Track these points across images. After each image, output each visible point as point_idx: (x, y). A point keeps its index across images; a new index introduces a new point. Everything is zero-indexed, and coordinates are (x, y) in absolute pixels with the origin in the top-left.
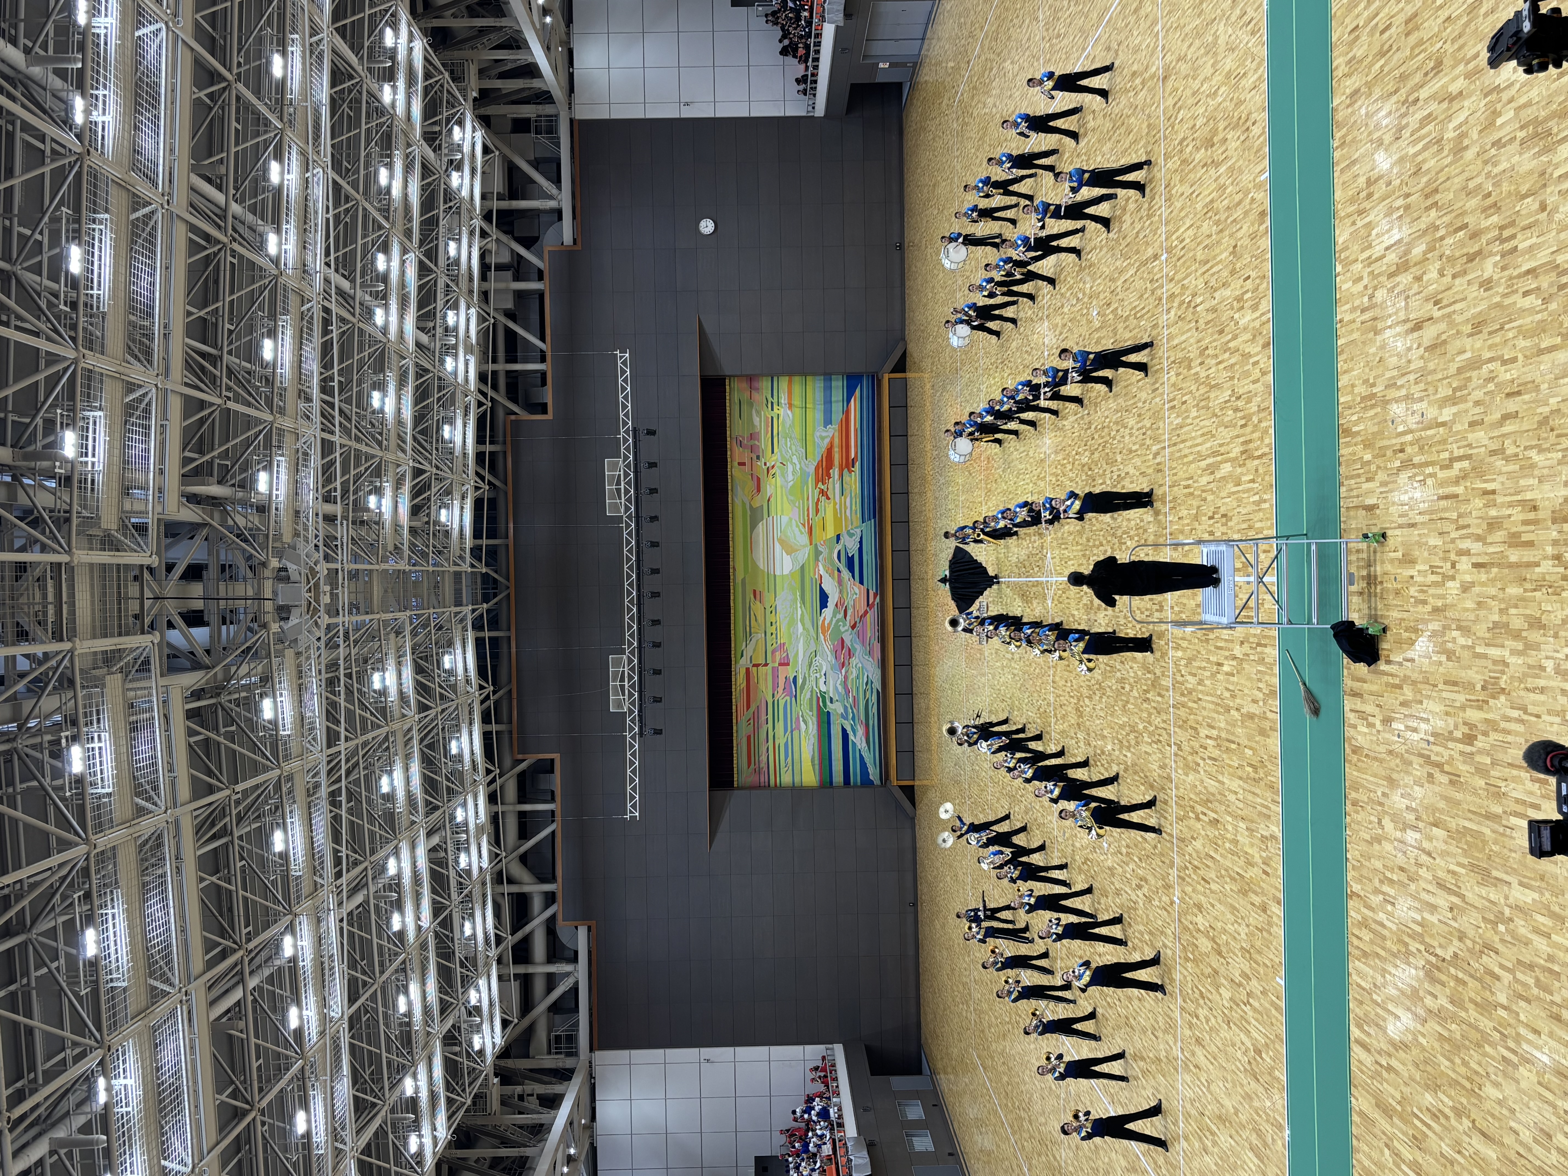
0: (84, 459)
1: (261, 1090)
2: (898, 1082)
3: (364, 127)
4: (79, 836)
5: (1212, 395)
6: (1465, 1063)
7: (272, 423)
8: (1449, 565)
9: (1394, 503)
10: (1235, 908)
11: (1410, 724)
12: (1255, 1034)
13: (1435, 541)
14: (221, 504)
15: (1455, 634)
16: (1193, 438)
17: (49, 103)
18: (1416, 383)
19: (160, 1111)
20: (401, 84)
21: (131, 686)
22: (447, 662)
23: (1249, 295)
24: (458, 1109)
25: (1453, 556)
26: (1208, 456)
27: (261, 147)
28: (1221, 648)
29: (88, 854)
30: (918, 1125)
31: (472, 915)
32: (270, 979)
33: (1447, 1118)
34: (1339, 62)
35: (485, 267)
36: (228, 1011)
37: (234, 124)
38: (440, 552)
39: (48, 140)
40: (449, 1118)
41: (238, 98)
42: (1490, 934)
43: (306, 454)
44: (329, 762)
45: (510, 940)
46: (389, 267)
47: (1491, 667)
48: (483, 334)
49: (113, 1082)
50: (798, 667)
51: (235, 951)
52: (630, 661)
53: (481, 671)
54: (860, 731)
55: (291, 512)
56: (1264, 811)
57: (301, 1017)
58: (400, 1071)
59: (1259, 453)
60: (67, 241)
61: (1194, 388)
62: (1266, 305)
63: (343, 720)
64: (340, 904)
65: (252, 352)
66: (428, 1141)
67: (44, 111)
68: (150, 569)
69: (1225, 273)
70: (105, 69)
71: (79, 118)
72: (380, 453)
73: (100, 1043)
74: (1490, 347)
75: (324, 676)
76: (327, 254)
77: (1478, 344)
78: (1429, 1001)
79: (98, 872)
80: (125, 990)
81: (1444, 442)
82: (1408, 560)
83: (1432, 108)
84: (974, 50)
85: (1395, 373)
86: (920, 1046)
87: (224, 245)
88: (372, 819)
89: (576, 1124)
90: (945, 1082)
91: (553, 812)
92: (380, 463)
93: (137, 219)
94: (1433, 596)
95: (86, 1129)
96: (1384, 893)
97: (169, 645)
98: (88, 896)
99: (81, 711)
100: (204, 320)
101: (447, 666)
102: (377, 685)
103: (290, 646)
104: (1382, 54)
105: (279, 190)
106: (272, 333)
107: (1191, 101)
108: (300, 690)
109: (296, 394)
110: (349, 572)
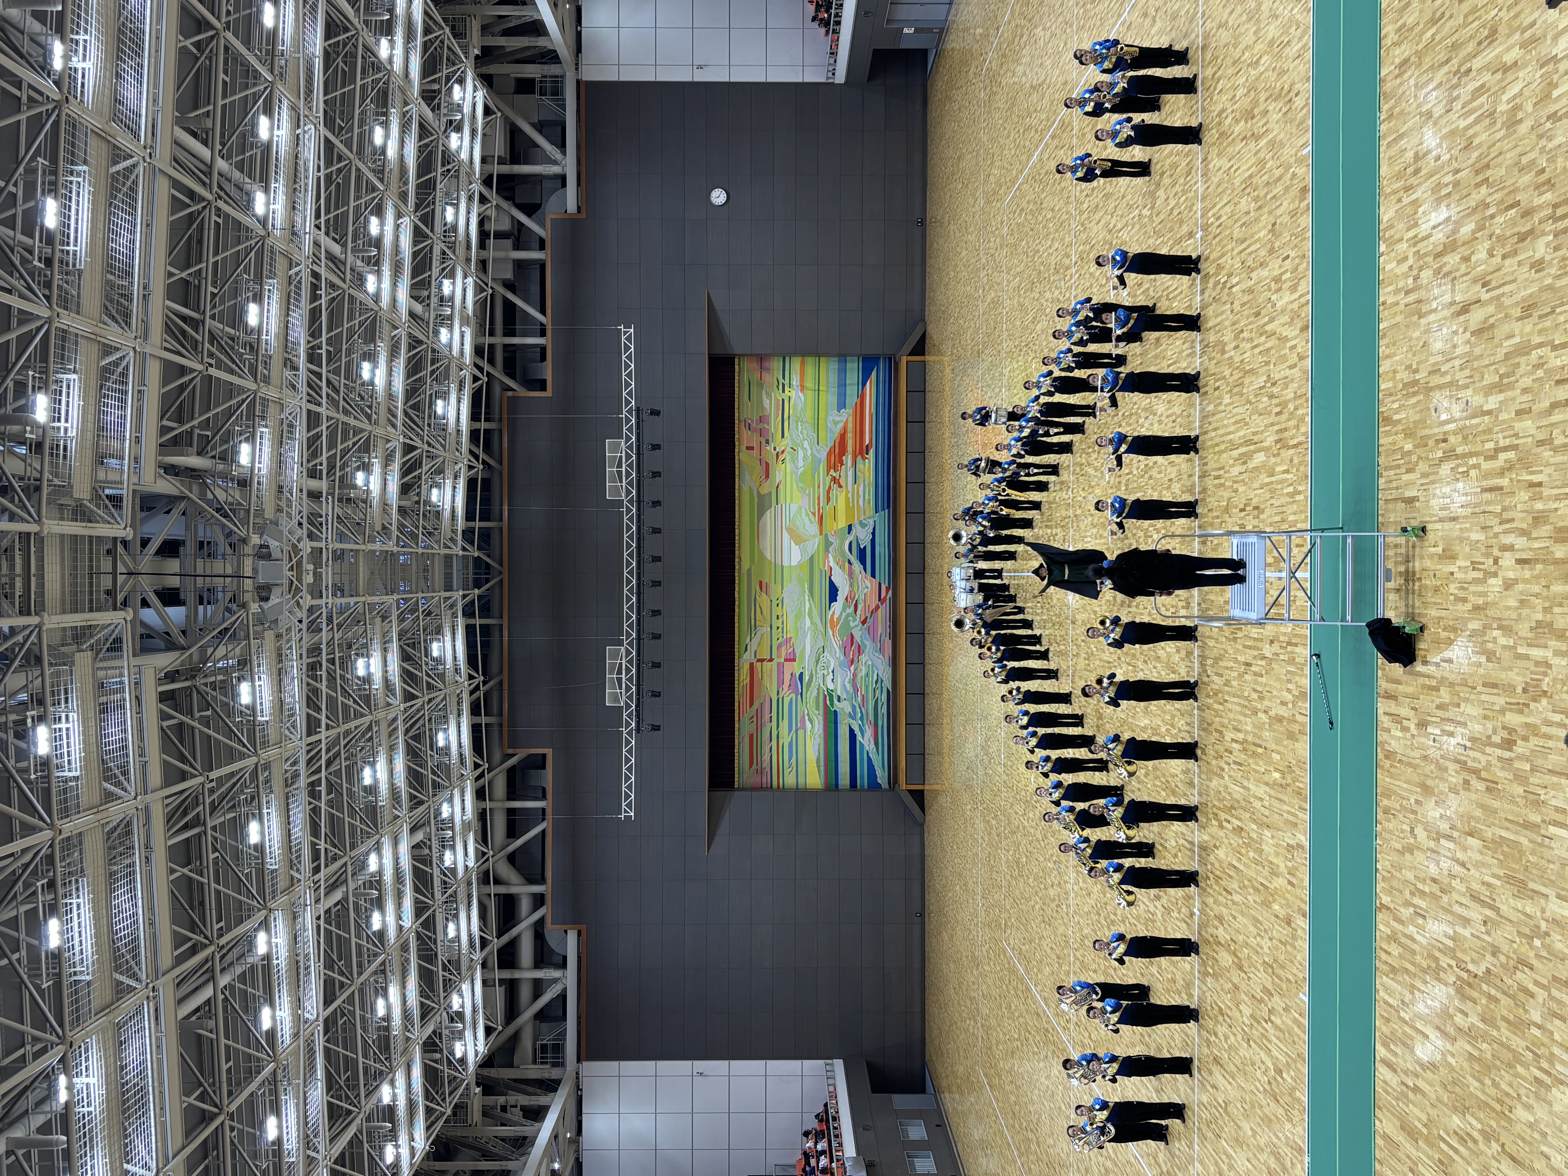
0: (56, 424)
1: (230, 1093)
2: (900, 1101)
3: (359, 83)
4: (44, 821)
5: (1247, 381)
6: (1495, 1085)
7: (255, 392)
8: (1491, 561)
9: (1434, 495)
10: (1258, 921)
11: (1447, 728)
12: (1275, 1053)
13: (1477, 536)
14: (200, 477)
15: (1496, 633)
16: (1226, 426)
17: (27, 47)
18: (1461, 369)
19: (124, 1112)
20: (399, 38)
21: (101, 665)
22: (435, 649)
23: (1288, 275)
24: (437, 1120)
25: (1496, 552)
26: (1241, 445)
27: (250, 99)
28: (1250, 647)
29: (53, 840)
30: (919, 1145)
31: (456, 916)
32: (242, 978)
33: (1475, 1141)
34: (1389, 29)
35: (483, 235)
36: (197, 1010)
37: (222, 76)
38: (430, 534)
39: (25, 86)
40: (428, 1128)
41: (226, 49)
42: (1525, 949)
43: (291, 426)
44: (308, 752)
45: (496, 943)
46: (382, 230)
47: (1533, 668)
48: (481, 304)
49: (75, 1080)
50: (804, 664)
51: (206, 946)
52: (628, 653)
53: (471, 660)
54: (869, 732)
55: (274, 487)
56: (1291, 818)
57: (274, 1018)
58: (376, 1077)
59: (1295, 442)
60: (43, 193)
61: (1227, 373)
62: (1306, 286)
63: (324, 707)
64: (317, 901)
65: (237, 318)
66: (405, 1152)
67: (22, 56)
68: (125, 543)
69: (1263, 253)
70: (87, 13)
71: (58, 64)
72: (368, 428)
73: (62, 1039)
74: (1540, 332)
75: (306, 661)
76: (318, 216)
77: (1528, 328)
78: (1459, 1019)
79: (63, 859)
80: (89, 984)
81: (1489, 431)
82: (1448, 556)
83: (1485, 79)
84: (1003, 17)
85: (1439, 358)
86: (924, 1065)
87: (209, 203)
88: (352, 812)
89: (560, 1138)
90: (951, 1102)
91: (544, 810)
92: (369, 438)
93: (118, 172)
94: (1474, 593)
95: (45, 1129)
96: (1414, 906)
97: (143, 624)
98: (51, 885)
99: (48, 690)
100: (186, 282)
101: (435, 653)
102: (361, 672)
103: (270, 628)
104: (1433, 21)
105: (268, 146)
106: (258, 298)
107: (1230, 71)
108: (280, 675)
109: (281, 362)
110: (334, 552)
